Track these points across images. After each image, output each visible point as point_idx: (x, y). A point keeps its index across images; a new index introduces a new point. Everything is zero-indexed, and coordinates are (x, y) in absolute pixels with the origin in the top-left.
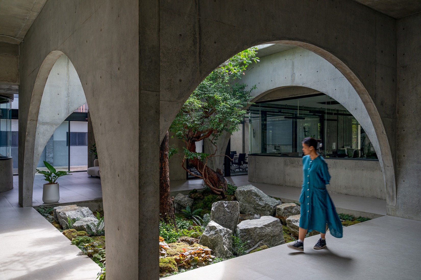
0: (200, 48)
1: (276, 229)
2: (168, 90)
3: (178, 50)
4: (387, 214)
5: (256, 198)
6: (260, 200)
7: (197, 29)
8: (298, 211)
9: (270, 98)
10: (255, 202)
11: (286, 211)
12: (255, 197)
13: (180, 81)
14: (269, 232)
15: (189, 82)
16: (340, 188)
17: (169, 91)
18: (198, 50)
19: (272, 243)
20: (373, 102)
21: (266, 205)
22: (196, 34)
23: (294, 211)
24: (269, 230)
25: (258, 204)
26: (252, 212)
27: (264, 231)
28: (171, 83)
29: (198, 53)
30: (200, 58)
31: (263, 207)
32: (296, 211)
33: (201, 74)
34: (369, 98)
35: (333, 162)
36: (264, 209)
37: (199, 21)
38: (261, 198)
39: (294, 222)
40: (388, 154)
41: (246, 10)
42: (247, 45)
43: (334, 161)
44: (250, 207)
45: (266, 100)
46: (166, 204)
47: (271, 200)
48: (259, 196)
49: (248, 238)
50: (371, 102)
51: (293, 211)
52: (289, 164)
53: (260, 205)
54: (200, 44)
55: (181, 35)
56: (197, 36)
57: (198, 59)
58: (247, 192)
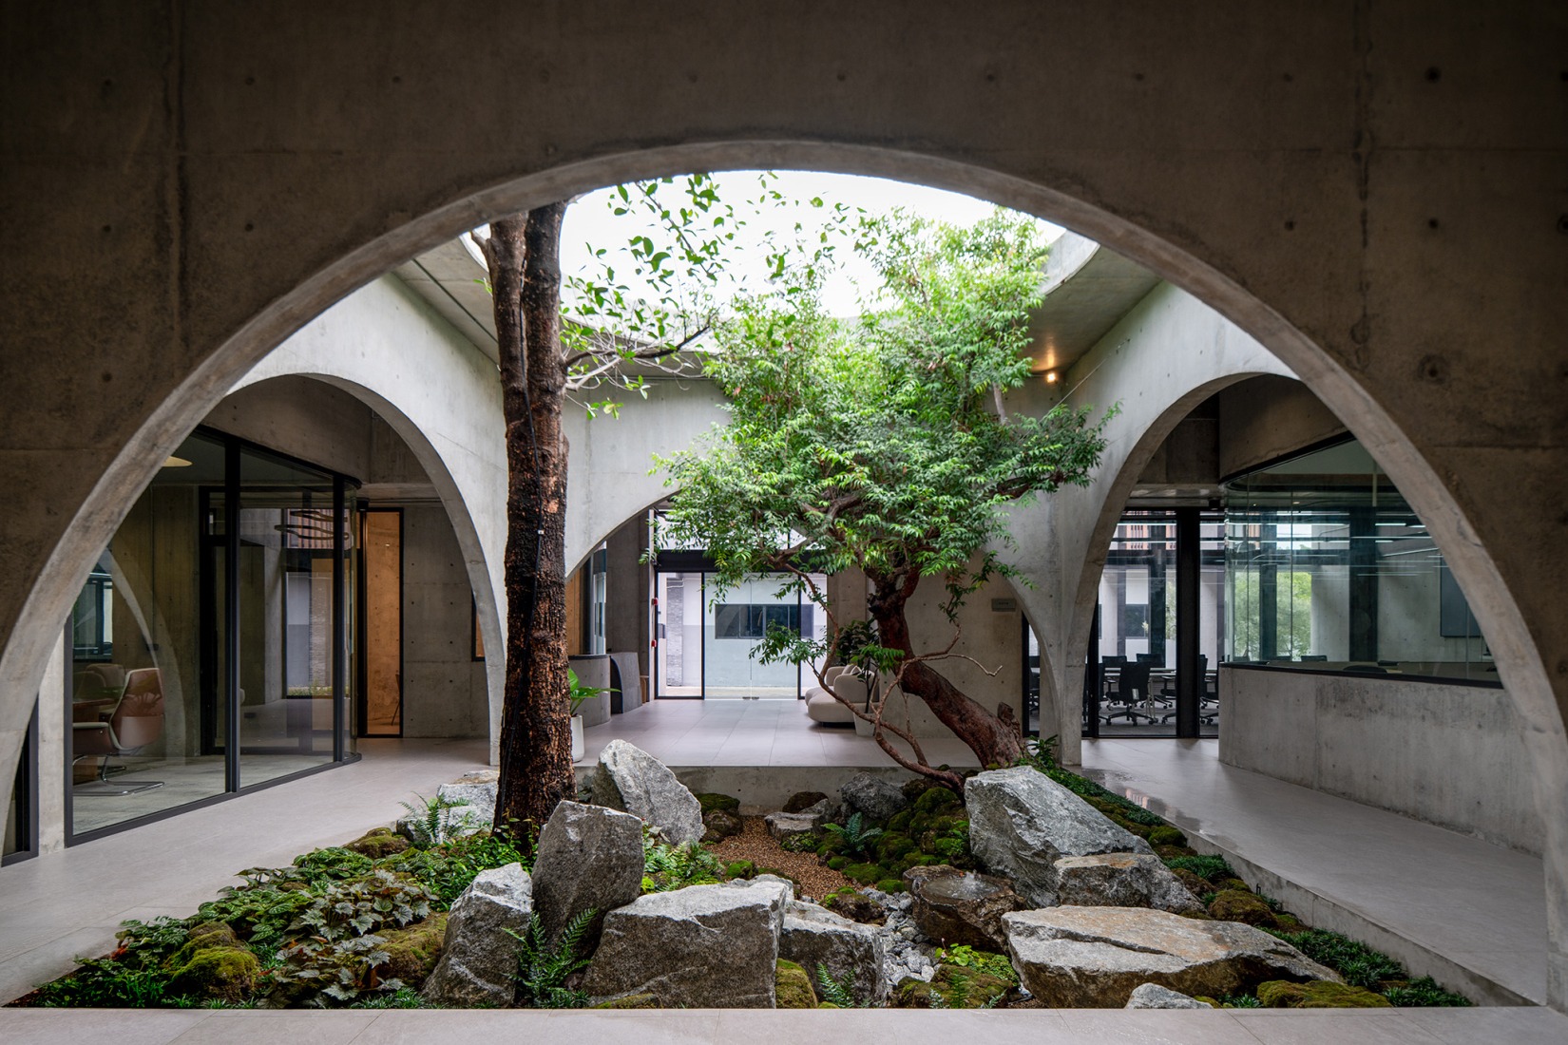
0: (183, 258)
1: (739, 943)
2: (58, 414)
3: (96, 278)
4: (1551, 1002)
5: (1014, 816)
6: (1030, 827)
7: (172, 196)
8: (1135, 894)
9: (1274, 450)
10: (1013, 830)
11: (1076, 882)
12: (1013, 813)
13: (107, 378)
14: (707, 947)
15: (140, 377)
16: (1523, 822)
17: (63, 415)
18: (175, 267)
19: (706, 994)
20: (1337, 366)
21: (1048, 847)
22: (166, 212)
23: (1117, 891)
24: (708, 937)
25: (1020, 839)
26: (1006, 866)
27: (688, 940)
28: (70, 390)
29: (174, 279)
30: (184, 291)
31: (1036, 854)
32: (1122, 891)
33: (187, 346)
34: (1309, 348)
35: (1493, 700)
36: (1042, 862)
37: (180, 168)
38: (1032, 818)
39: (1019, 934)
40: (1523, 658)
41: (397, 79)
42: (402, 211)
43: (1496, 696)
44: (1003, 846)
45: (1263, 460)
46: (535, 791)
47: (1074, 832)
48: (1027, 812)
49: (625, 949)
50: (1333, 370)
51: (1111, 887)
52: (1333, 702)
53: (1027, 846)
54: (184, 242)
55: (107, 229)
56: (173, 220)
57: (174, 298)
58: (990, 790)
